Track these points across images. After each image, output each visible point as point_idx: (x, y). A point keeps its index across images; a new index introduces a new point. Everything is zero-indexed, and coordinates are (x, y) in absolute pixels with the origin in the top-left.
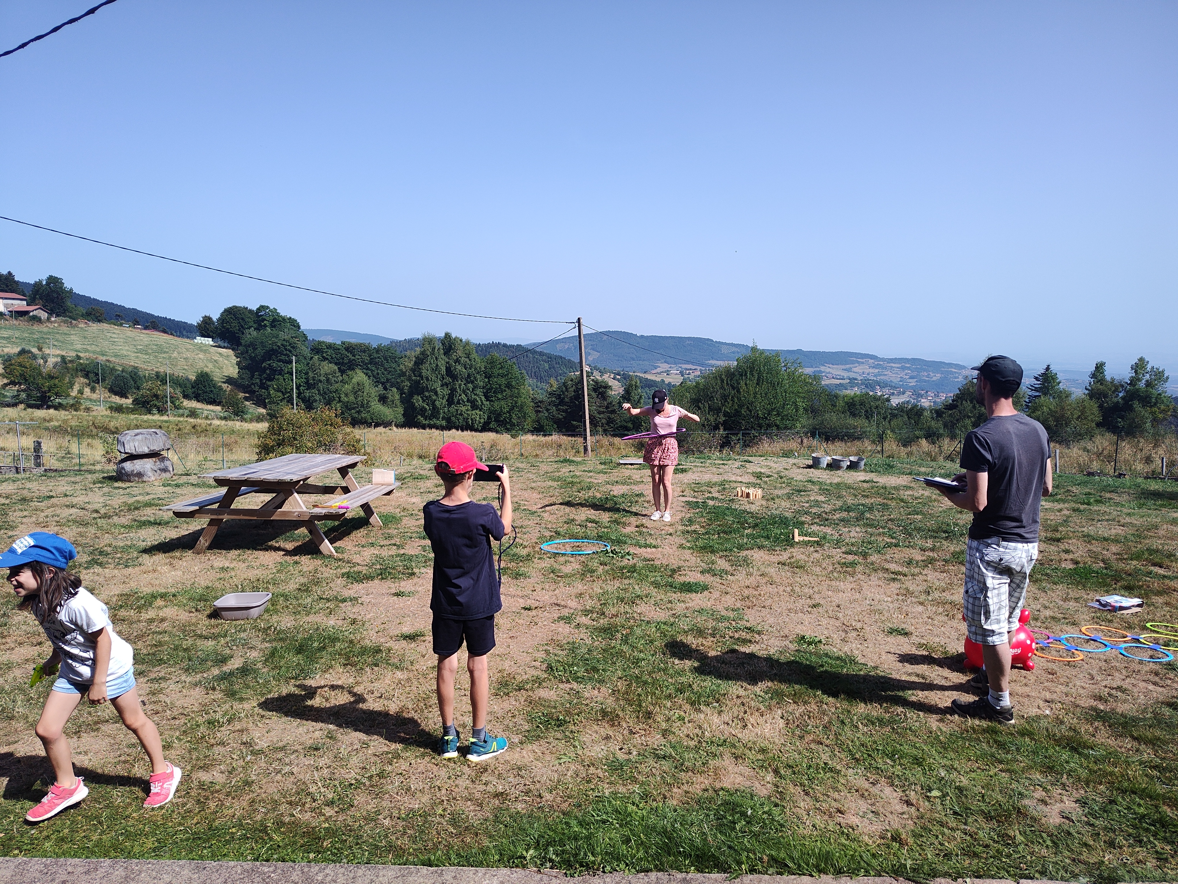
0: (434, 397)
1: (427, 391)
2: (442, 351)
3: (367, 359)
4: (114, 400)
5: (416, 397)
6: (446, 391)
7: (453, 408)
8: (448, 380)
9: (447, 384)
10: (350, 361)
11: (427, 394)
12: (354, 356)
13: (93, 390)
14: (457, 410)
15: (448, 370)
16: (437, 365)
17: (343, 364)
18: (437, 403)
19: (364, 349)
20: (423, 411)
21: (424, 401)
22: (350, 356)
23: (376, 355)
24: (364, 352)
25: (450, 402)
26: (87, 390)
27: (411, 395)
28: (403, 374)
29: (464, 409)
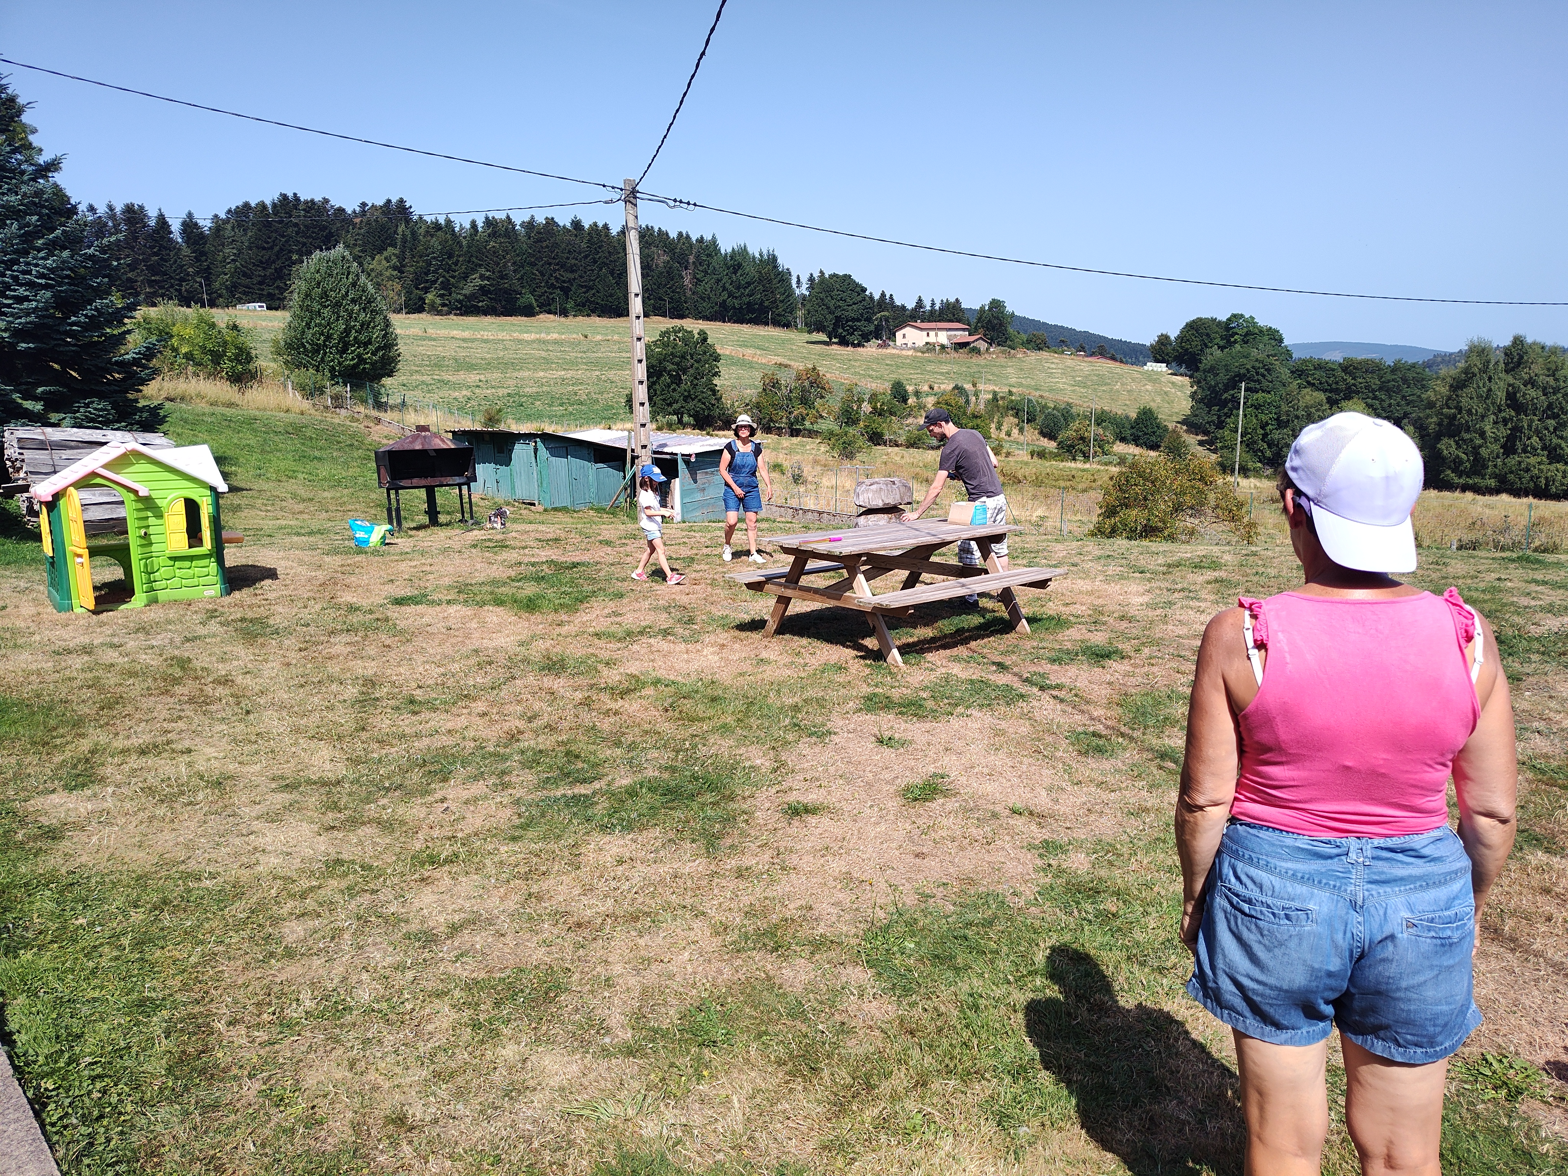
0: (1478, 442)
1: (1468, 430)
2: (1502, 366)
3: (1375, 382)
4: (1042, 443)
5: (1445, 440)
6: (1503, 432)
7: (1513, 460)
8: (1510, 413)
9: (1505, 422)
10: (1348, 388)
11: (1467, 436)
12: (1354, 379)
13: (1021, 430)
14: (1520, 463)
15: (1511, 396)
16: (1490, 390)
17: (1337, 391)
18: (1483, 452)
19: (1371, 368)
20: (1458, 462)
21: (1459, 447)
22: (1349, 380)
23: (1389, 377)
24: (1373, 372)
25: (1509, 448)
26: (1015, 431)
27: (1438, 437)
28: (1431, 405)
29: (1533, 460)
